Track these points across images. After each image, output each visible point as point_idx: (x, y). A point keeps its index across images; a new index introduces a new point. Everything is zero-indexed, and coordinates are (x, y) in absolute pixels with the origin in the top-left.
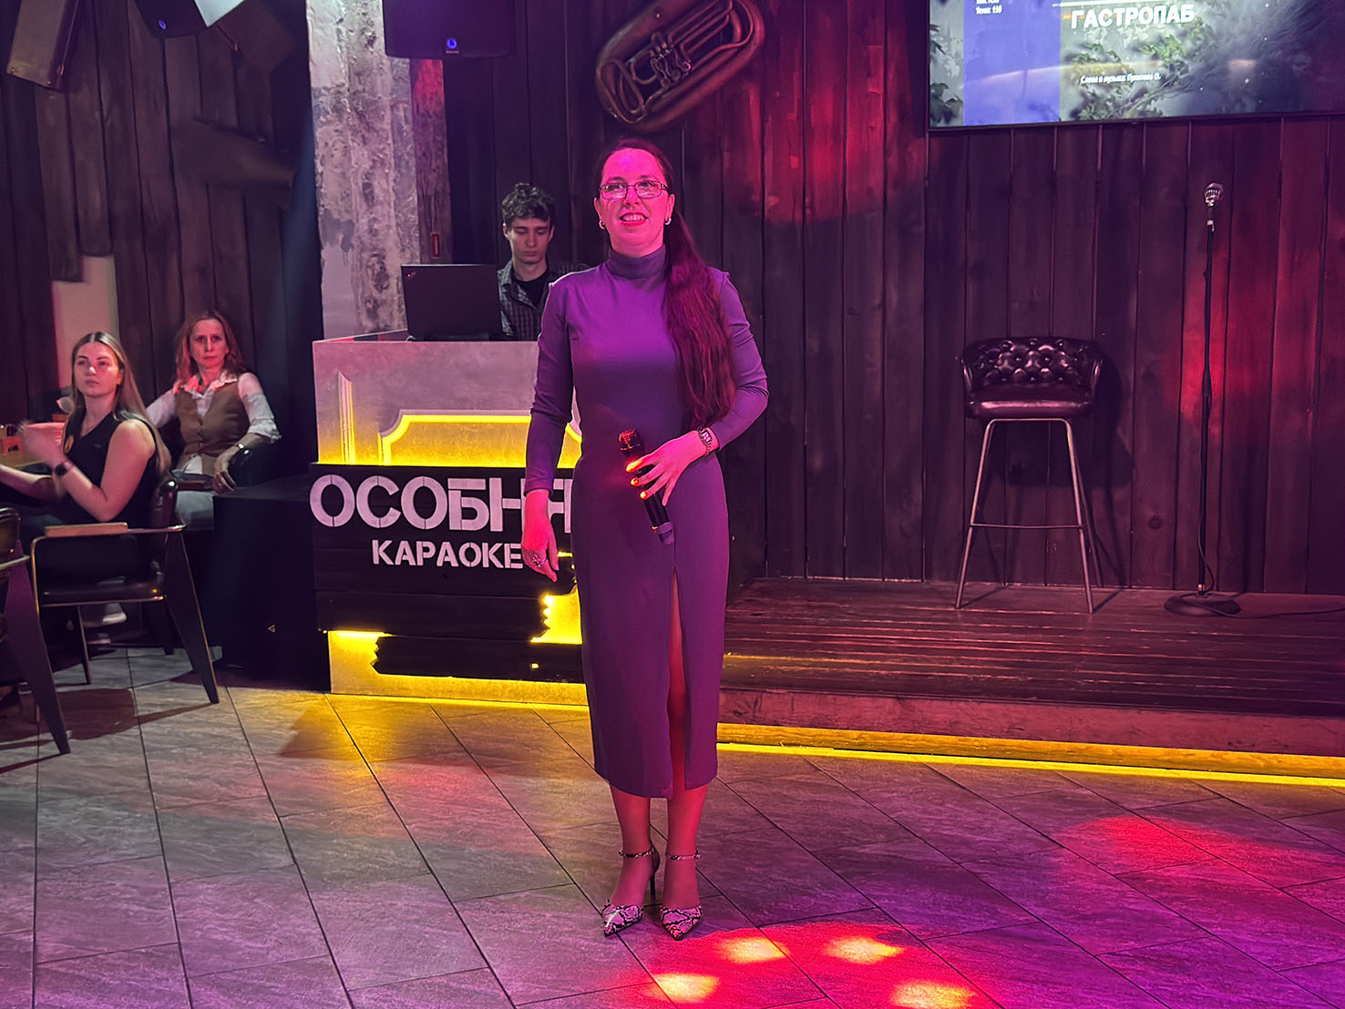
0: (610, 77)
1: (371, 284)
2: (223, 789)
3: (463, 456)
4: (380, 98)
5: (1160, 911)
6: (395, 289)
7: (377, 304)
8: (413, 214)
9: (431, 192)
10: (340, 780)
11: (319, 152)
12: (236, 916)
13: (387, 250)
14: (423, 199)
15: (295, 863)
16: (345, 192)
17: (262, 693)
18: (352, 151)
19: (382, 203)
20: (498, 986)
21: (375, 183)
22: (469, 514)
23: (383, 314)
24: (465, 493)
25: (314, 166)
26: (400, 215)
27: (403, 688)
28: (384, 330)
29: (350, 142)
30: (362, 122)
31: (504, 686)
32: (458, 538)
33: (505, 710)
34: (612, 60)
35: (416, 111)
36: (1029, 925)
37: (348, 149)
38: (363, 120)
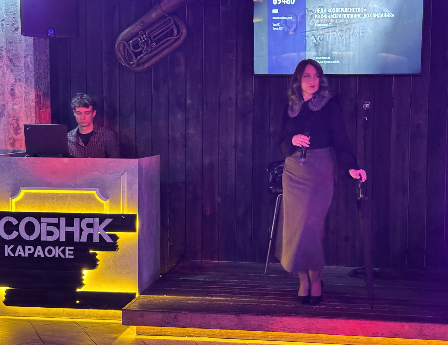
0: (121, 48)
1: (12, 132)
3: (48, 207)
4: (20, 53)
6: (23, 134)
7: (15, 140)
8: (33, 102)
9: (41, 93)
13: (20, 117)
14: (38, 96)
16: (2, 92)
18: (6, 75)
19: (18, 98)
21: (16, 89)
22: (50, 233)
23: (17, 145)
24: (49, 224)
26: (27, 102)
27: (17, 313)
29: (6, 71)
30: (11, 63)
31: (64, 311)
32: (44, 244)
33: (63, 322)
34: (122, 41)
35: (36, 59)
37: (4, 74)
38: (12, 62)
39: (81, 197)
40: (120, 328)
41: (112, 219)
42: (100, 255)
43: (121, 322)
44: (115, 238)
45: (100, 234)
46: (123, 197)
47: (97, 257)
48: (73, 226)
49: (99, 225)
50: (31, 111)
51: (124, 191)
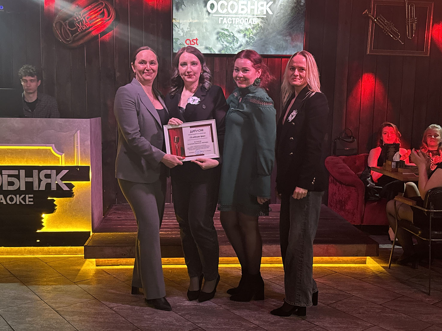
31: (25, 249)
39: (38, 152)
42: (57, 201)
43: (83, 256)
46: (77, 151)
51: (78, 147)
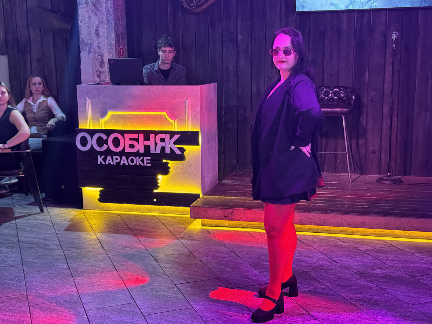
1: (98, 66)
2: (44, 242)
3: (130, 126)
5: (370, 284)
6: (107, 67)
7: (100, 73)
8: (113, 41)
9: (119, 33)
10: (85, 239)
11: (80, 18)
12: (47, 285)
13: (104, 54)
14: (117, 36)
15: (69, 267)
16: (89, 33)
17: (59, 209)
18: (91, 18)
19: (102, 37)
20: (138, 309)
21: (100, 30)
22: (132, 146)
23: (102, 76)
24: (131, 139)
25: (78, 23)
26: (109, 41)
27: (109, 208)
28: (103, 82)
29: (91, 15)
31: (144, 207)
32: (128, 155)
33: (144, 216)
35: (114, 4)
36: (324, 289)
37: (90, 17)
38: (95, 7)
39: (155, 117)
40: (188, 221)
41: (180, 135)
42: (171, 164)
43: (189, 216)
44: (182, 150)
45: (170, 147)
46: (188, 117)
47: (169, 165)
48: (149, 140)
49: (170, 140)
50: (112, 49)
51: (189, 112)
